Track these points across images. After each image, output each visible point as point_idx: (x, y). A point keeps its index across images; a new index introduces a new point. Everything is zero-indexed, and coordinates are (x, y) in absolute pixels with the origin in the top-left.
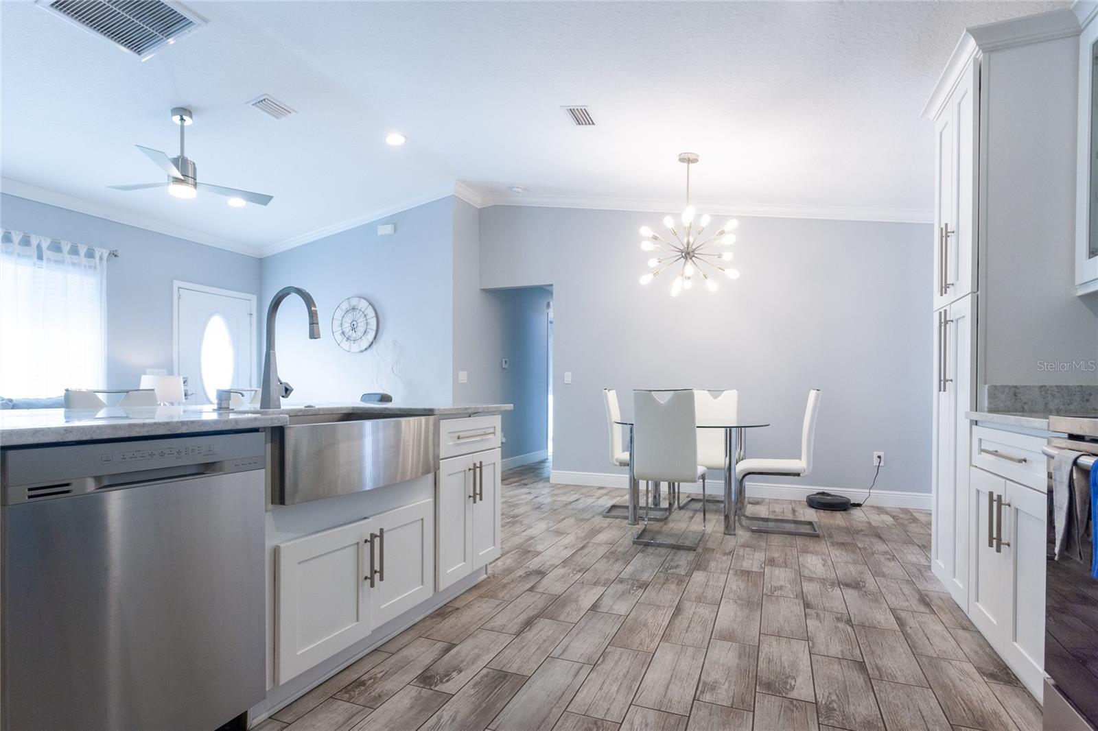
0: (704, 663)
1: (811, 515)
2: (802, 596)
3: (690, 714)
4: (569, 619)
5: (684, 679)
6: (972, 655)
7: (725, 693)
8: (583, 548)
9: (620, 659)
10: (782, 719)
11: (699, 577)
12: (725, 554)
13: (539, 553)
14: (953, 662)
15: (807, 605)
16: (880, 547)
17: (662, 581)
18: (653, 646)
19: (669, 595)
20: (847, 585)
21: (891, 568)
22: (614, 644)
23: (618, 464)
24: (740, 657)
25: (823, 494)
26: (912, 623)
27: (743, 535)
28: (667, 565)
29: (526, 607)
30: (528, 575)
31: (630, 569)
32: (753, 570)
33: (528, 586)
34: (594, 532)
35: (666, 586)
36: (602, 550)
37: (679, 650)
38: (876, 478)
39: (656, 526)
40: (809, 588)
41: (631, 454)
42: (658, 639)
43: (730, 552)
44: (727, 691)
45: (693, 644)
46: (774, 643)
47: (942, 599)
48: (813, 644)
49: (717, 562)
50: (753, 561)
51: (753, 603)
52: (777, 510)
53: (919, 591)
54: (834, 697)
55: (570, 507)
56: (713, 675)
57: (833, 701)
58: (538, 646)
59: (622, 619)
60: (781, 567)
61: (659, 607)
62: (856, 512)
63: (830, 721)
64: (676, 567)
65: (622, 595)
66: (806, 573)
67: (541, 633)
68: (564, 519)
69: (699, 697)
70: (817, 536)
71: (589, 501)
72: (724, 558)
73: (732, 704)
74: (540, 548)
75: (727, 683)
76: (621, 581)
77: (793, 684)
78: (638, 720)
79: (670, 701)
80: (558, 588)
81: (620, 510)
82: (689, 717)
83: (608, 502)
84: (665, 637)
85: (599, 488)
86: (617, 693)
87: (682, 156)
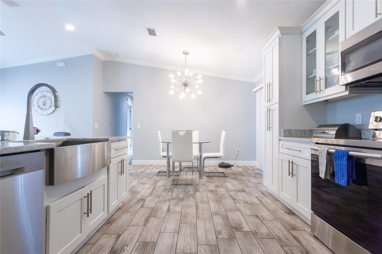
0: (214, 224)
1: (221, 170)
2: (231, 196)
3: (218, 244)
4: (161, 216)
5: (210, 231)
6: (281, 208)
7: (225, 234)
8: (155, 188)
9: (186, 228)
10: (245, 239)
11: (198, 194)
12: (202, 185)
13: (139, 192)
14: (278, 211)
15: (234, 199)
16: (244, 178)
17: (187, 197)
18: (195, 221)
19: (191, 202)
20: (242, 191)
21: (249, 184)
22: (181, 223)
23: (162, 157)
24: (223, 220)
25: (223, 163)
26: (263, 200)
27: (205, 178)
28: (186, 191)
29: (143, 214)
30: (139, 201)
31: (174, 194)
32: (213, 190)
33: (140, 205)
34: (156, 182)
35: (189, 199)
36: (162, 188)
37: (204, 221)
38: (237, 157)
39: (176, 178)
40: (232, 193)
41: (167, 153)
42: (195, 218)
43: (204, 184)
44: (225, 233)
45: (207, 218)
46: (231, 214)
47: (266, 192)
48: (241, 212)
49: (201, 188)
50: (212, 187)
51: (219, 200)
52: (211, 169)
53: (260, 190)
54: (255, 228)
55: (143, 173)
56: (219, 228)
57: (255, 230)
58: (154, 229)
59: (180, 213)
60: (221, 188)
61: (190, 207)
62: (232, 168)
63: (258, 236)
64: (190, 191)
65: (176, 204)
66: (229, 189)
67: (153, 223)
68: (143, 178)
69: (218, 237)
70: (226, 177)
71: (149, 171)
72: (203, 187)
73: (229, 237)
74: (138, 190)
75: (224, 230)
76: (174, 199)
77: (242, 226)
78: (202, 250)
79: (209, 240)
80: (152, 205)
81: (162, 173)
82: (218, 245)
83: (157, 171)
84: (197, 217)
85: (151, 166)
86: (191, 241)
87: (184, 52)
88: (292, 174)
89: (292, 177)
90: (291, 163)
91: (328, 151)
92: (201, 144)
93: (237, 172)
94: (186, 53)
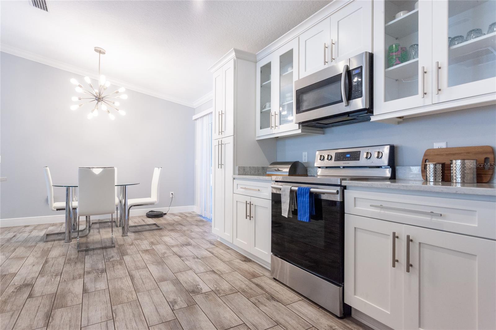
0: (163, 294)
1: (151, 221)
2: (175, 254)
4: (75, 303)
5: (161, 304)
6: (236, 256)
7: (181, 302)
8: (46, 262)
9: (124, 310)
10: (207, 301)
11: (127, 258)
12: (130, 245)
13: (15, 274)
14: (234, 260)
15: (180, 257)
16: (185, 228)
17: (111, 265)
18: (134, 296)
19: (120, 271)
20: (186, 245)
21: (193, 235)
22: (114, 304)
23: (56, 209)
24: (175, 286)
25: (152, 211)
26: (214, 252)
27: (131, 236)
28: (107, 257)
29: (37, 308)
30: (20, 289)
31: (88, 266)
32: (149, 249)
33: (26, 295)
34: (46, 253)
35: (115, 267)
36: (61, 260)
37: (148, 294)
39: (83, 240)
40: (175, 249)
41: (67, 203)
42: (134, 293)
43: (132, 244)
44: (181, 301)
45: (151, 288)
46: (181, 275)
47: (215, 242)
48: (194, 270)
49: (130, 249)
50: (145, 245)
51: (160, 262)
52: (136, 221)
53: (207, 241)
54: (215, 286)
55: (13, 241)
56: (172, 297)
57: (216, 287)
58: (68, 326)
59: (107, 291)
60: (158, 245)
61: (121, 278)
62: (165, 217)
63: (221, 294)
64: (113, 257)
65: (96, 279)
66: (169, 244)
67: (63, 318)
68: (15, 249)
69: (173, 308)
70: (161, 229)
71: (26, 235)
72: (132, 247)
73: (188, 305)
74: (13, 270)
75: (179, 298)
76: (89, 273)
77: (200, 287)
79: (164, 316)
80: (51, 289)
81: (52, 236)
82: (177, 318)
83: (42, 233)
84: (137, 291)
85: (26, 226)
86: (137, 326)
87: (97, 48)
88: (249, 216)
89: (250, 219)
90: (249, 205)
91: (291, 189)
92: (125, 187)
93: (173, 222)
94: (100, 51)
